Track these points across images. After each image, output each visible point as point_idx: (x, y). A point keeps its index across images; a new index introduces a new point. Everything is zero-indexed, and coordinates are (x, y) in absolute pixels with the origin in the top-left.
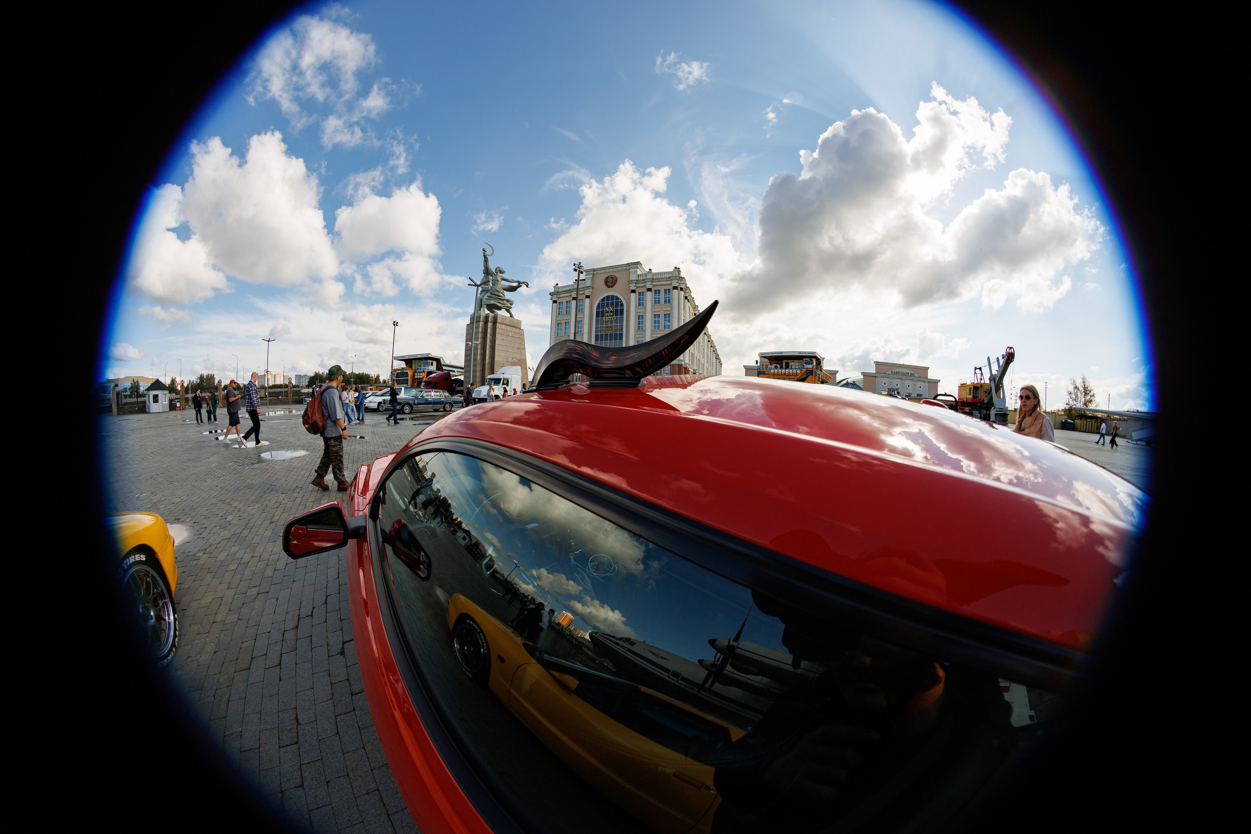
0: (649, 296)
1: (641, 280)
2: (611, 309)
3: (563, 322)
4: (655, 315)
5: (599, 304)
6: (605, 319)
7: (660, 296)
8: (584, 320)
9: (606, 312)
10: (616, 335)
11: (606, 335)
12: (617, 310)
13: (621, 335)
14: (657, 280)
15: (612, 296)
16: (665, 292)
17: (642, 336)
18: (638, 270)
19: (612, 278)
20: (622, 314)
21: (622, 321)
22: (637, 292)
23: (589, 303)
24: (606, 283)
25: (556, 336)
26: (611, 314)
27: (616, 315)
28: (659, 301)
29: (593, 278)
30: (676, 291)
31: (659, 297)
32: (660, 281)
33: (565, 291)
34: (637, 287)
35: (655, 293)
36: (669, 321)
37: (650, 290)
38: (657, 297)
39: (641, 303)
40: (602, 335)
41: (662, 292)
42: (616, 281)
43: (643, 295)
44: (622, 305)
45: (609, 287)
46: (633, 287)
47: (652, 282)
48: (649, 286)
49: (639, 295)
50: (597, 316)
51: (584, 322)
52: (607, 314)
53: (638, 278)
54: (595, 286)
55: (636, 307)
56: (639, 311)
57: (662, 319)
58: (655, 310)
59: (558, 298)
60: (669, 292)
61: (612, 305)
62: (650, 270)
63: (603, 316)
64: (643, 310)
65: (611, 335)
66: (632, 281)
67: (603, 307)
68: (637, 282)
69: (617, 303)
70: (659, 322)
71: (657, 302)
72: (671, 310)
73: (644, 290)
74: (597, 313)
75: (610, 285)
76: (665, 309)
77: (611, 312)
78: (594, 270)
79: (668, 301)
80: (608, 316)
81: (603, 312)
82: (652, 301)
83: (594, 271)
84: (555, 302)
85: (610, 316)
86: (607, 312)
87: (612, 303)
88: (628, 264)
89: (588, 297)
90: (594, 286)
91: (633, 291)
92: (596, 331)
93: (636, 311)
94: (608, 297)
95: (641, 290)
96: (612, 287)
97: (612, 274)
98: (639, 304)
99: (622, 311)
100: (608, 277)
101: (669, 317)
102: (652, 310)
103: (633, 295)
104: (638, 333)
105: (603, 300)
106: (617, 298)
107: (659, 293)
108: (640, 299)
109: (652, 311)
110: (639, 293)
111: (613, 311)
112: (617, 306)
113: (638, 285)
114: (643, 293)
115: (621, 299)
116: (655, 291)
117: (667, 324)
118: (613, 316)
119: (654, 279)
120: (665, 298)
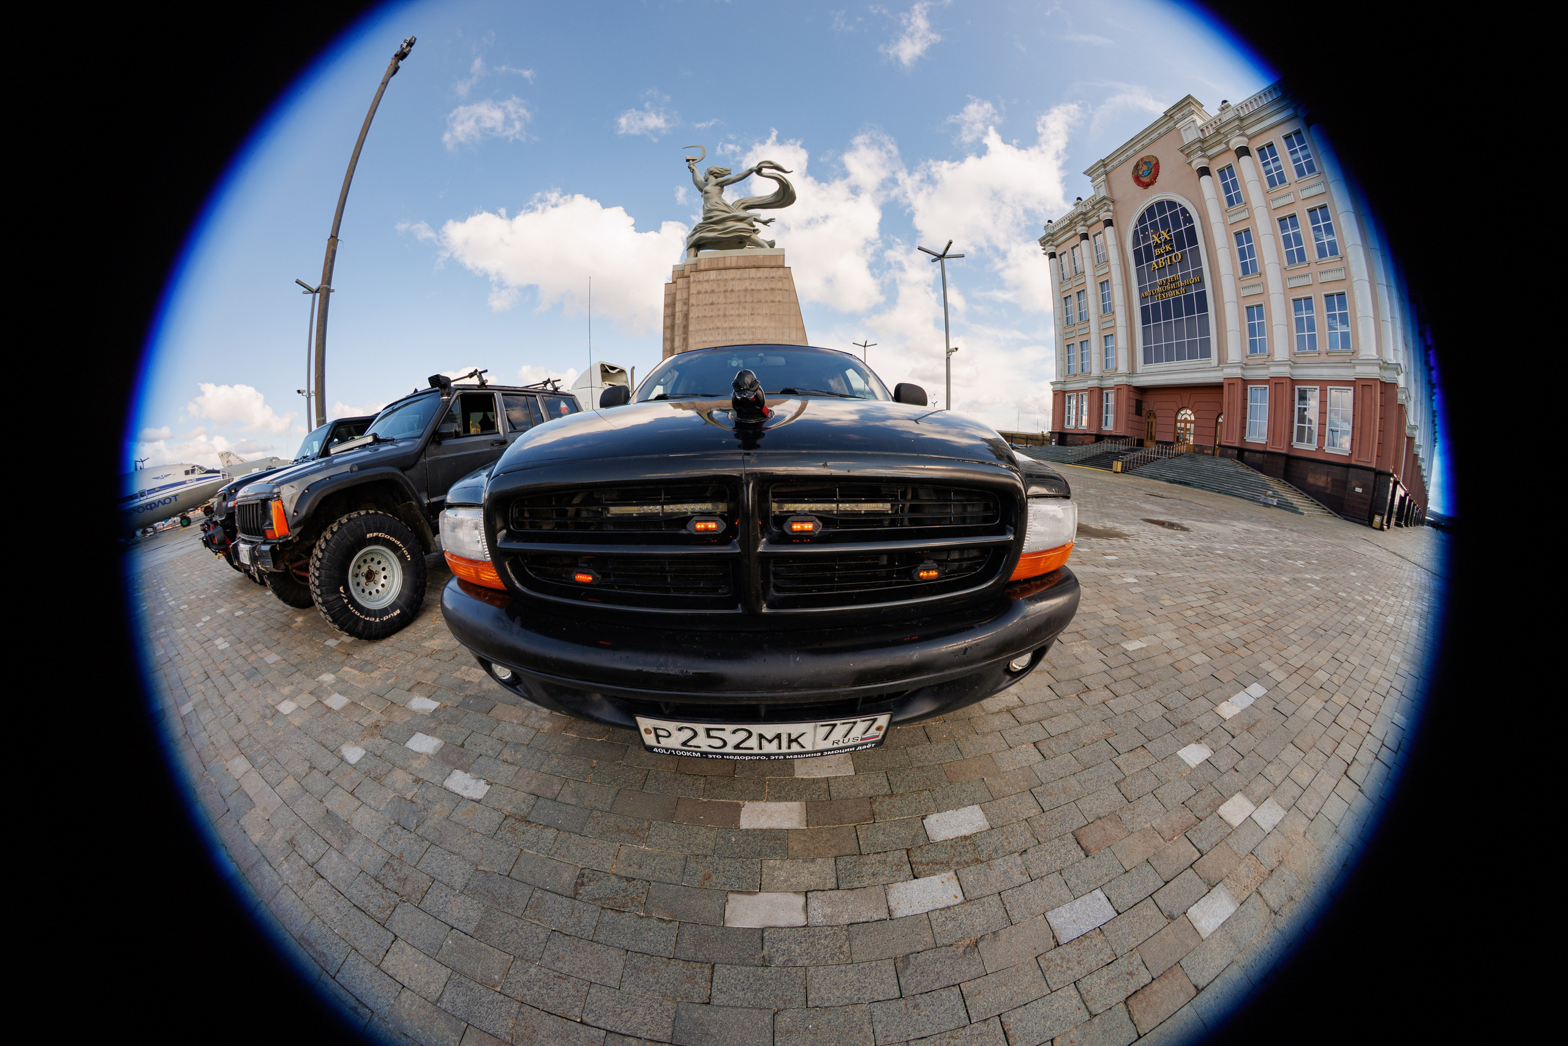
0: (1248, 169)
1: (1211, 136)
2: (1166, 236)
3: (1073, 293)
4: (1282, 221)
5: (1136, 232)
6: (1157, 263)
7: (1281, 162)
8: (1111, 278)
9: (1155, 247)
10: (1189, 298)
11: (1166, 304)
12: (1179, 236)
13: (1202, 296)
14: (1250, 121)
15: (1160, 204)
16: (1285, 147)
17: (1259, 290)
18: (1195, 117)
19: (1145, 163)
20: (1193, 240)
21: (1197, 261)
22: (1214, 170)
23: (1113, 237)
24: (1137, 179)
25: (1065, 325)
26: (1168, 248)
27: (1181, 246)
28: (1281, 176)
29: (1107, 181)
31: (1277, 164)
33: (1064, 228)
34: (1211, 158)
35: (1263, 157)
36: (1328, 230)
37: (1243, 151)
38: (1272, 166)
39: (1233, 196)
40: (1155, 307)
41: (1278, 148)
42: (1157, 165)
43: (1232, 174)
44: (1189, 220)
45: (1146, 185)
46: (1198, 162)
47: (1240, 128)
48: (1237, 142)
49: (1223, 178)
50: (1139, 262)
51: (1112, 283)
52: (1157, 252)
53: (1202, 138)
54: (1117, 195)
55: (1224, 212)
56: (1233, 219)
57: (1305, 226)
58: (1277, 204)
59: (1057, 246)
61: (1165, 225)
62: (1224, 103)
63: (1149, 258)
64: (1245, 215)
65: (1177, 301)
66: (1189, 146)
67: (1146, 238)
68: (1203, 143)
69: (1175, 216)
70: (1298, 238)
71: (1275, 180)
73: (1229, 159)
74: (1137, 253)
75: (1146, 180)
76: (1306, 194)
77: (1166, 242)
78: (1104, 163)
80: (1161, 255)
81: (1148, 248)
82: (1260, 181)
83: (1105, 166)
84: (1052, 255)
85: (1168, 254)
86: (1157, 246)
87: (1164, 221)
88: (1166, 114)
89: (1109, 223)
90: (1116, 198)
91: (1204, 171)
92: (1143, 299)
93: (1225, 222)
94: (1150, 210)
95: (1222, 162)
96: (1152, 183)
97: (1143, 156)
98: (1231, 202)
99: (1191, 231)
100: (1137, 164)
101: (1326, 218)
102: (1268, 206)
103: (1205, 179)
104: (1245, 284)
105: (1142, 220)
106: (1172, 204)
107: (1273, 153)
108: (1227, 189)
109: (1271, 211)
110: (1221, 171)
111: (1171, 240)
112: (1177, 225)
113: (1210, 153)
114: (1230, 167)
115: (1182, 203)
116: (1261, 150)
117: (1326, 239)
118: (1173, 251)
119: (1241, 119)
120: (1295, 161)
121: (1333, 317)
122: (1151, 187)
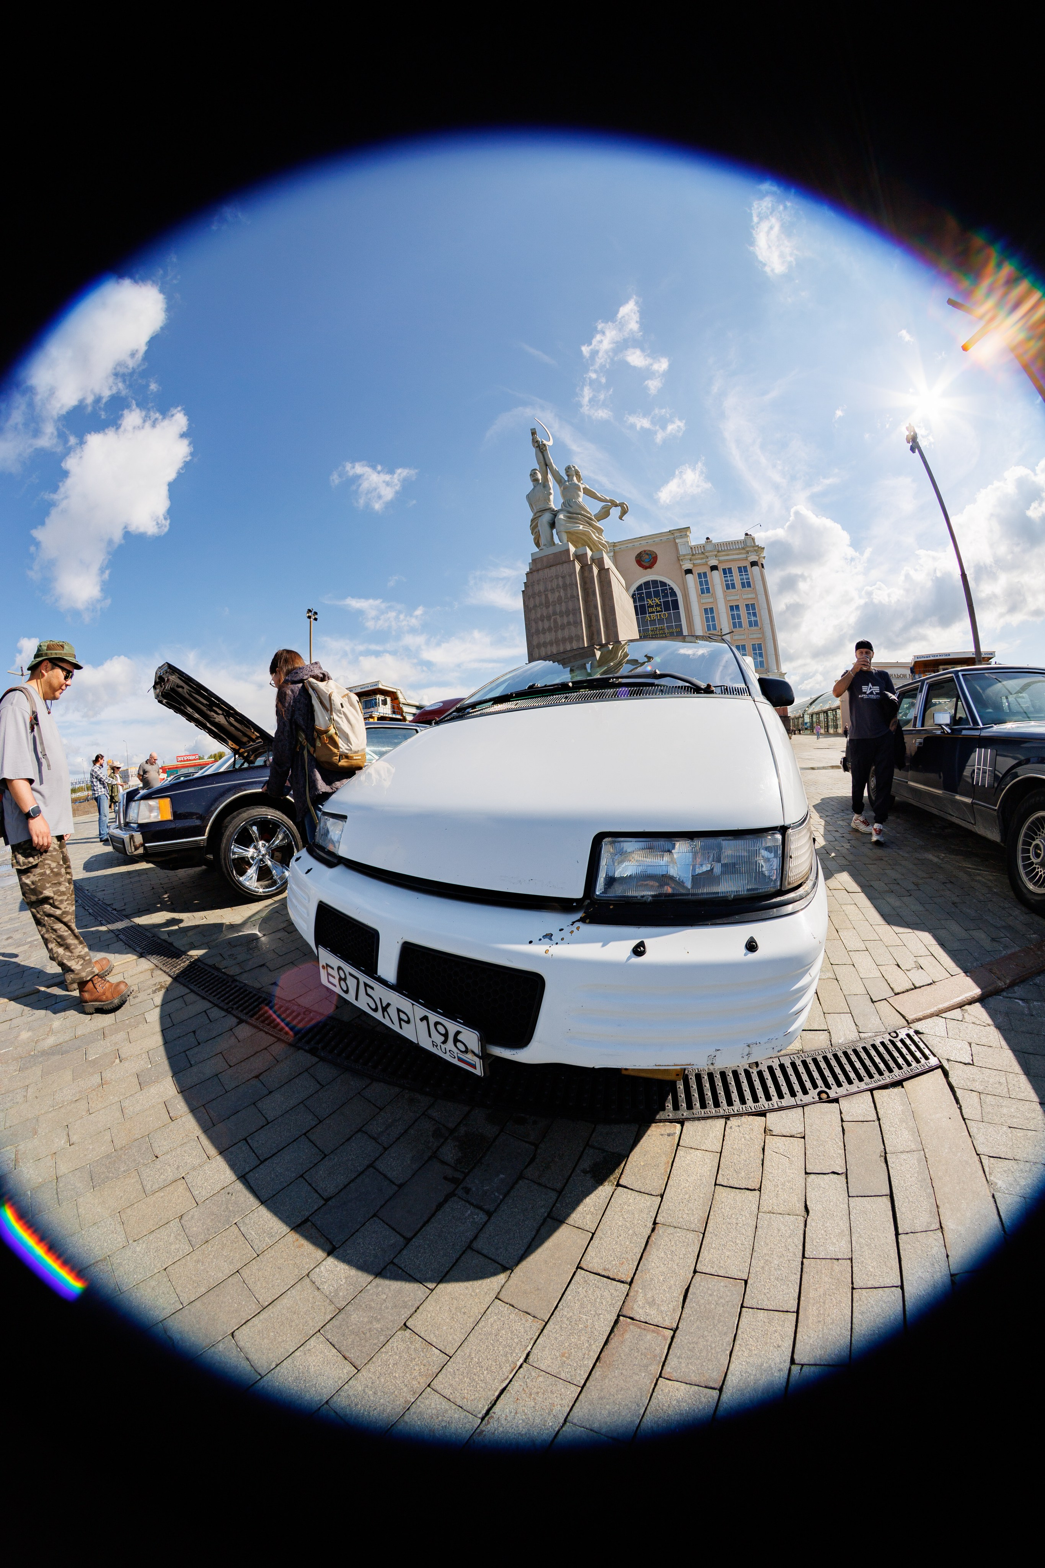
0: (716, 577)
1: (697, 554)
2: (658, 601)
4: (732, 608)
5: (635, 595)
6: (650, 617)
7: (734, 577)
9: (648, 607)
12: (667, 602)
14: (724, 553)
15: (655, 582)
16: (740, 571)
18: (689, 540)
19: (647, 554)
20: (676, 607)
21: (678, 619)
22: (696, 572)
24: (640, 562)
26: (658, 609)
27: (667, 609)
28: (733, 584)
30: (755, 568)
31: (732, 578)
32: (728, 555)
34: (694, 565)
35: (725, 573)
36: (755, 615)
37: (714, 568)
38: (729, 578)
39: (705, 589)
41: (735, 572)
42: (656, 558)
43: (706, 576)
44: (673, 594)
45: (646, 568)
46: (687, 565)
47: (715, 556)
48: (712, 562)
49: (701, 578)
52: (650, 610)
53: (692, 551)
55: (699, 597)
56: (704, 601)
57: (743, 612)
58: (730, 599)
60: (746, 571)
61: (657, 595)
62: (708, 538)
63: (644, 613)
64: (711, 600)
66: (682, 556)
67: (643, 600)
68: (691, 557)
69: (665, 591)
70: (739, 617)
71: (730, 586)
72: (756, 598)
73: (708, 570)
75: (647, 564)
76: (745, 597)
77: (658, 605)
79: (747, 584)
80: (653, 612)
81: (644, 606)
82: (722, 585)
85: (657, 612)
86: (651, 606)
87: (657, 592)
88: (668, 532)
91: (688, 571)
93: (699, 602)
94: (647, 584)
95: (702, 570)
96: (651, 567)
97: (646, 549)
98: (704, 591)
99: (676, 602)
100: (640, 553)
101: (754, 609)
102: (725, 598)
103: (689, 577)
105: (640, 588)
106: (663, 584)
107: (731, 572)
108: (702, 585)
109: (727, 601)
110: (699, 575)
111: (661, 605)
112: (666, 596)
113: (696, 562)
114: (705, 574)
115: (670, 584)
116: (724, 570)
117: (753, 619)
118: (662, 611)
119: (718, 552)
120: (741, 579)
121: (755, 654)
122: (649, 570)
